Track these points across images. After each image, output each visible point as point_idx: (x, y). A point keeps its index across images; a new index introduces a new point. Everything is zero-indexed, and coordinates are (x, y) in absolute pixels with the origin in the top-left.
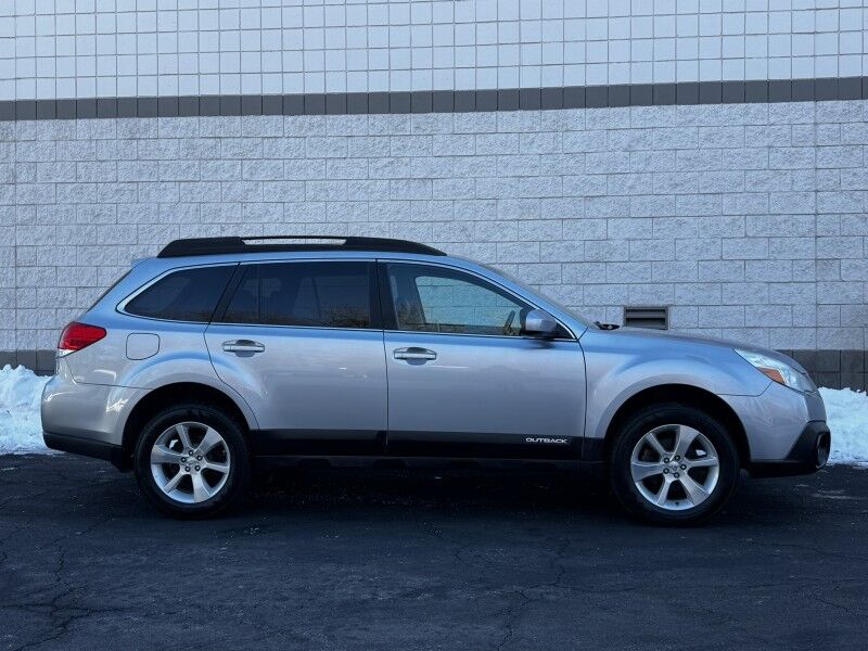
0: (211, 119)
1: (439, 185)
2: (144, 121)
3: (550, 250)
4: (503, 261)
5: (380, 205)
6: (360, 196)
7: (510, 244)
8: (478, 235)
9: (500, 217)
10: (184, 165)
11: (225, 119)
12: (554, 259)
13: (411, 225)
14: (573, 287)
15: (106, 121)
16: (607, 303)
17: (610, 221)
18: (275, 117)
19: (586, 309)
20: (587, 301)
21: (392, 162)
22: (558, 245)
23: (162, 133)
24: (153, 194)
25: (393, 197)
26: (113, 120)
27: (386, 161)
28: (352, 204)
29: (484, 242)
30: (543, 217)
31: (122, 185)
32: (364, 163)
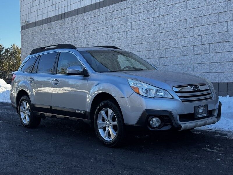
0: (110, 6)
1: (168, 17)
2: (97, 10)
3: (205, 39)
4: (188, 45)
5: (151, 28)
6: (146, 25)
7: (191, 38)
8: (180, 36)
9: (187, 27)
10: (105, 22)
11: (113, 5)
12: (206, 42)
13: (160, 34)
14: (214, 54)
15: (90, 12)
16: (227, 61)
17: (229, 22)
18: (124, 2)
19: (219, 63)
20: (219, 60)
21: (154, 11)
22: (208, 36)
23: (101, 13)
24: (99, 33)
25: (155, 24)
26: (91, 12)
27: (152, 11)
28: (143, 29)
29: (182, 38)
30: (203, 24)
31: (93, 31)
32: (146, 13)
